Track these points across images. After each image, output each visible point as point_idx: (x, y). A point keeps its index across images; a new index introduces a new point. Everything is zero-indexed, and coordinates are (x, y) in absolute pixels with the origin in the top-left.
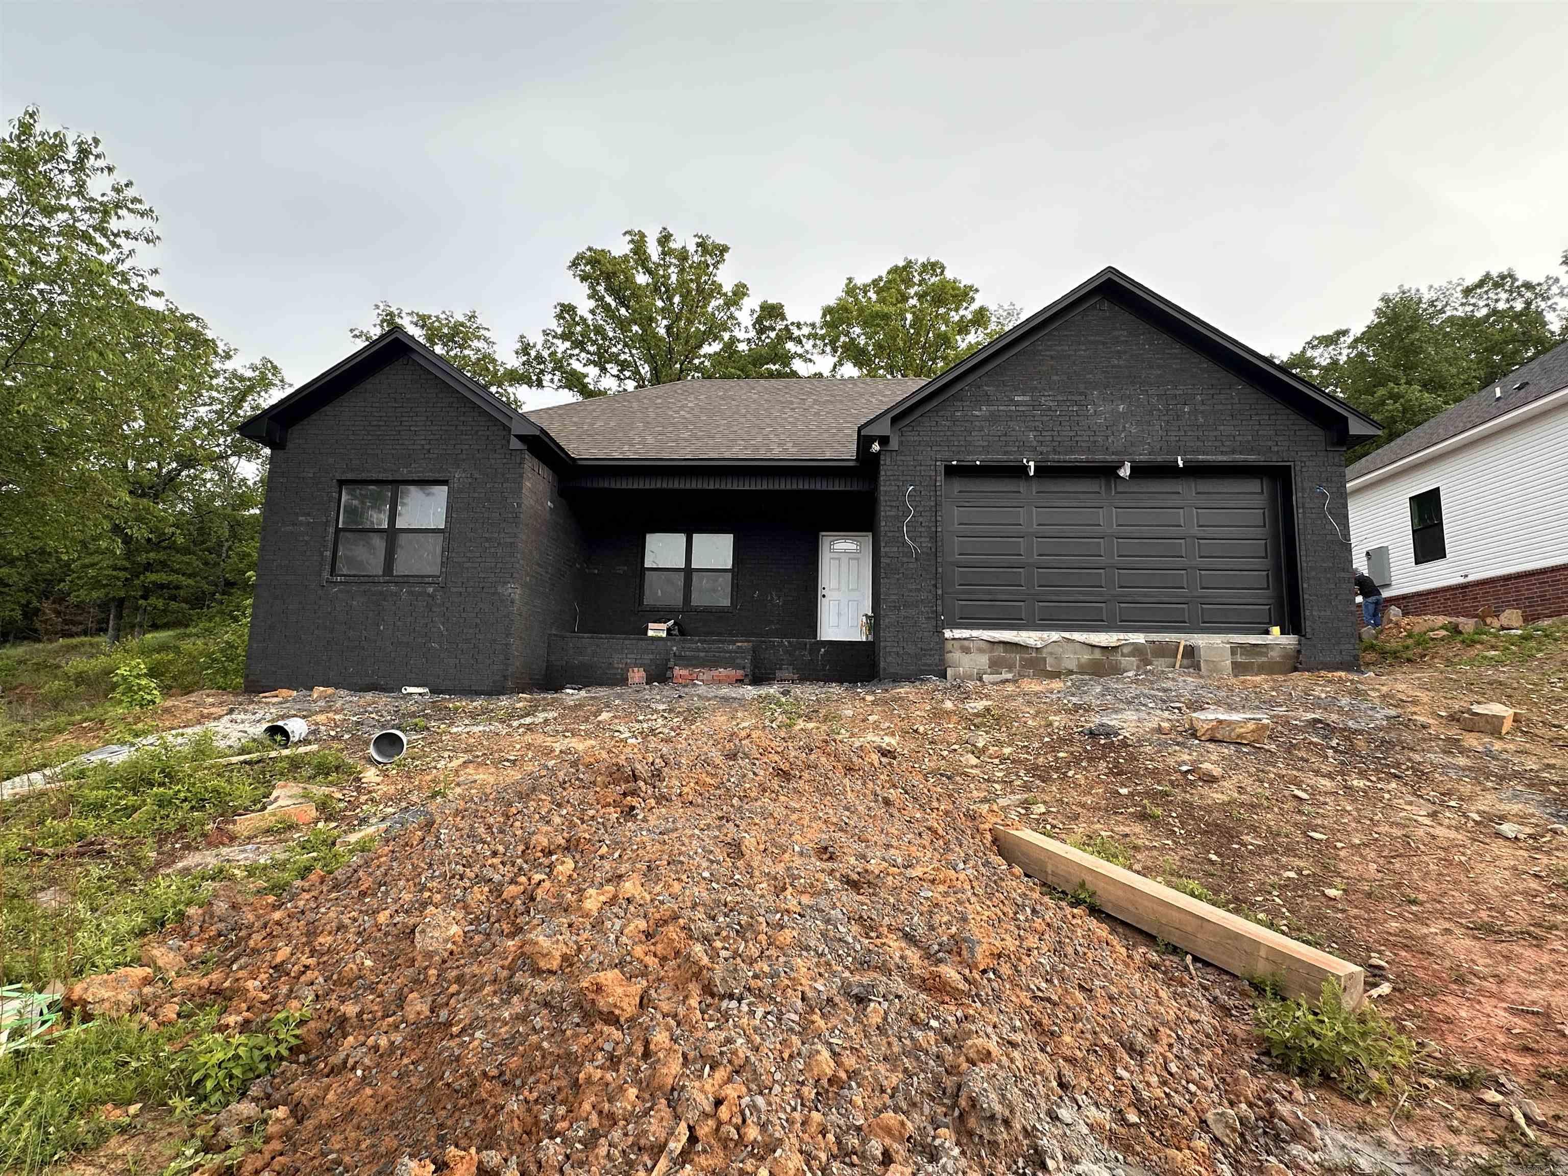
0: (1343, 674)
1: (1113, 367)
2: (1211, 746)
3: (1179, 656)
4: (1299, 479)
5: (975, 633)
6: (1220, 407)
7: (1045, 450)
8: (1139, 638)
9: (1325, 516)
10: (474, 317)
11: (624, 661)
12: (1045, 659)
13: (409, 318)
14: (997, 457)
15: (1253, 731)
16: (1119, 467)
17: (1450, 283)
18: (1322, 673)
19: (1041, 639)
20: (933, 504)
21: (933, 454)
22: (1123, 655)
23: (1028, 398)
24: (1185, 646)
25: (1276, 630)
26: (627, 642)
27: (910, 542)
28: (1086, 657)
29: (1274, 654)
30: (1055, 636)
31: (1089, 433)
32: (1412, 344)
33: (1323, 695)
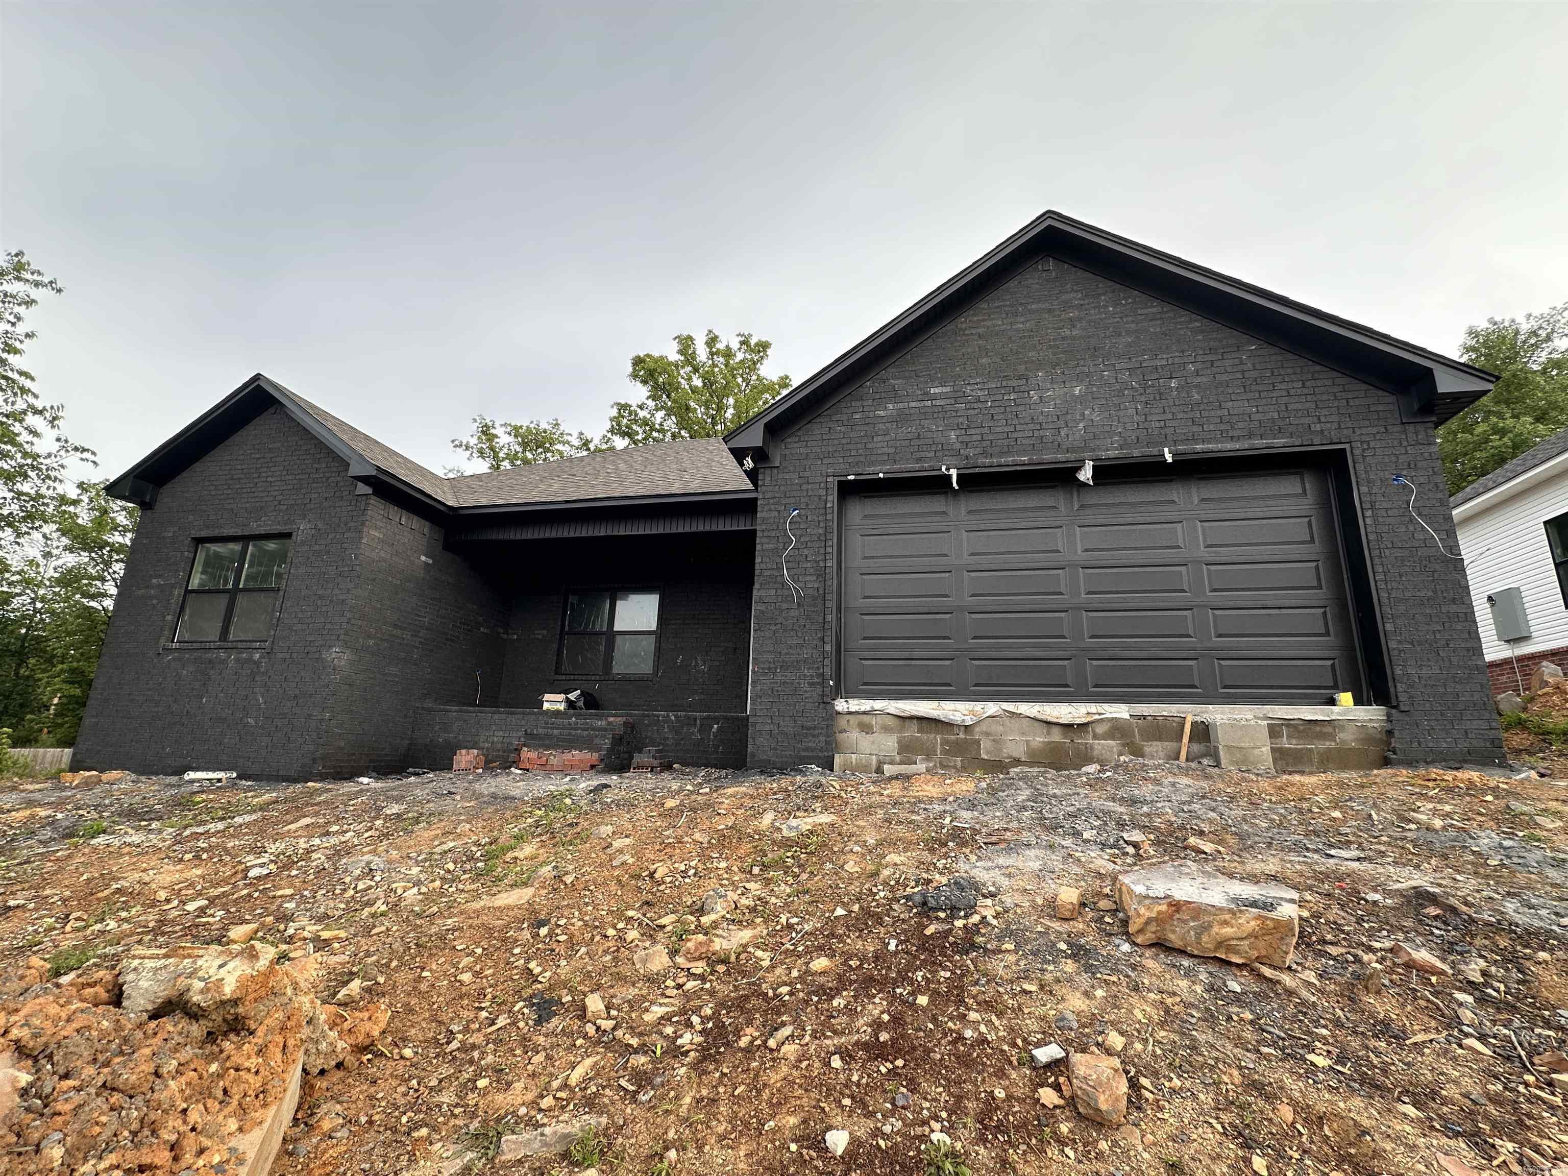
0: (1474, 775)
1: (1063, 339)
3: (1186, 739)
4: (1360, 467)
5: (878, 705)
6: (1225, 377)
7: (971, 452)
8: (1120, 711)
9: (1412, 520)
12: (978, 742)
14: (908, 467)
15: (1253, 935)
16: (1079, 468)
18: (1435, 772)
19: (972, 712)
20: (821, 531)
21: (824, 468)
22: (1095, 737)
23: (948, 389)
24: (1193, 724)
25: (1346, 698)
27: (790, 582)
28: (1039, 739)
29: (1348, 737)
30: (992, 708)
31: (1032, 426)
33: (1438, 823)
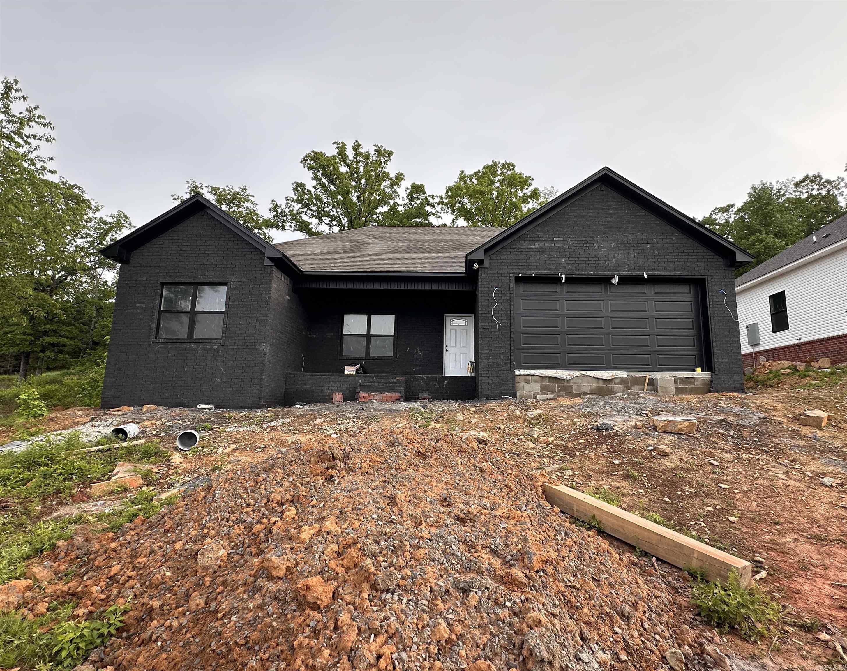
0: (735, 394)
1: (608, 222)
2: (664, 435)
3: (646, 385)
4: (710, 285)
5: (533, 372)
6: (667, 246)
7: (570, 268)
8: (624, 374)
9: (724, 306)
10: (245, 189)
11: (331, 388)
12: (571, 387)
13: (207, 189)
14: (545, 272)
15: (687, 427)
16: (612, 278)
17: (788, 179)
18: (724, 393)
19: (569, 375)
20: (508, 298)
21: (508, 270)
22: (615, 384)
23: (561, 239)
24: (649, 379)
25: (699, 369)
26: (332, 377)
27: (495, 320)
28: (595, 385)
29: (698, 383)
30: (577, 373)
31: (595, 259)
32: (768, 212)
33: (725, 406)
